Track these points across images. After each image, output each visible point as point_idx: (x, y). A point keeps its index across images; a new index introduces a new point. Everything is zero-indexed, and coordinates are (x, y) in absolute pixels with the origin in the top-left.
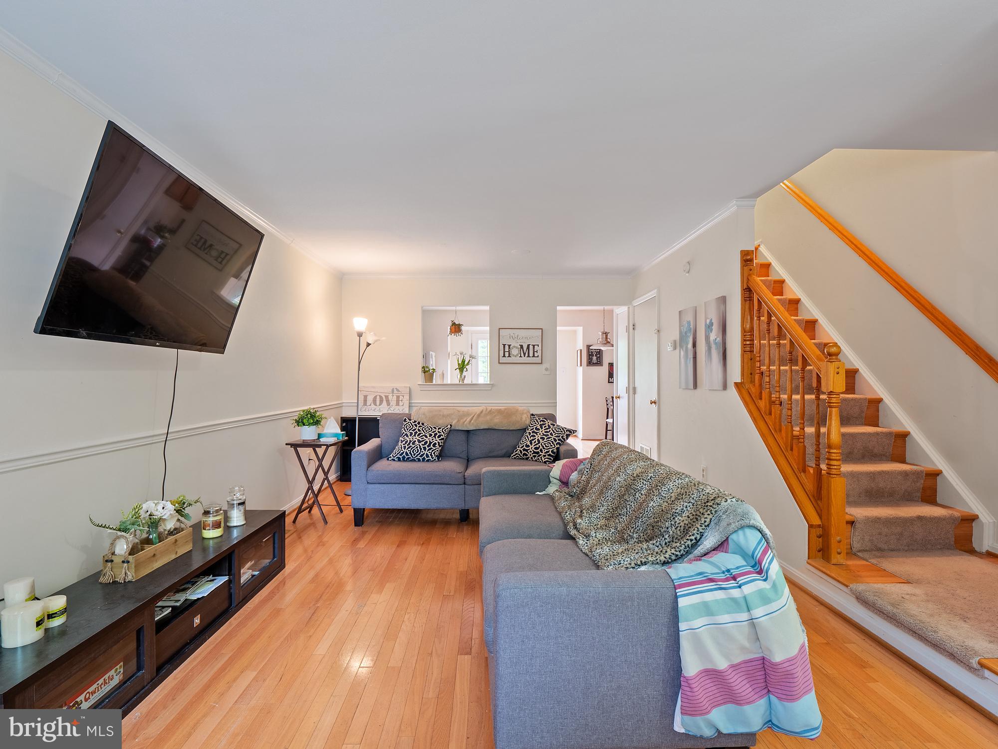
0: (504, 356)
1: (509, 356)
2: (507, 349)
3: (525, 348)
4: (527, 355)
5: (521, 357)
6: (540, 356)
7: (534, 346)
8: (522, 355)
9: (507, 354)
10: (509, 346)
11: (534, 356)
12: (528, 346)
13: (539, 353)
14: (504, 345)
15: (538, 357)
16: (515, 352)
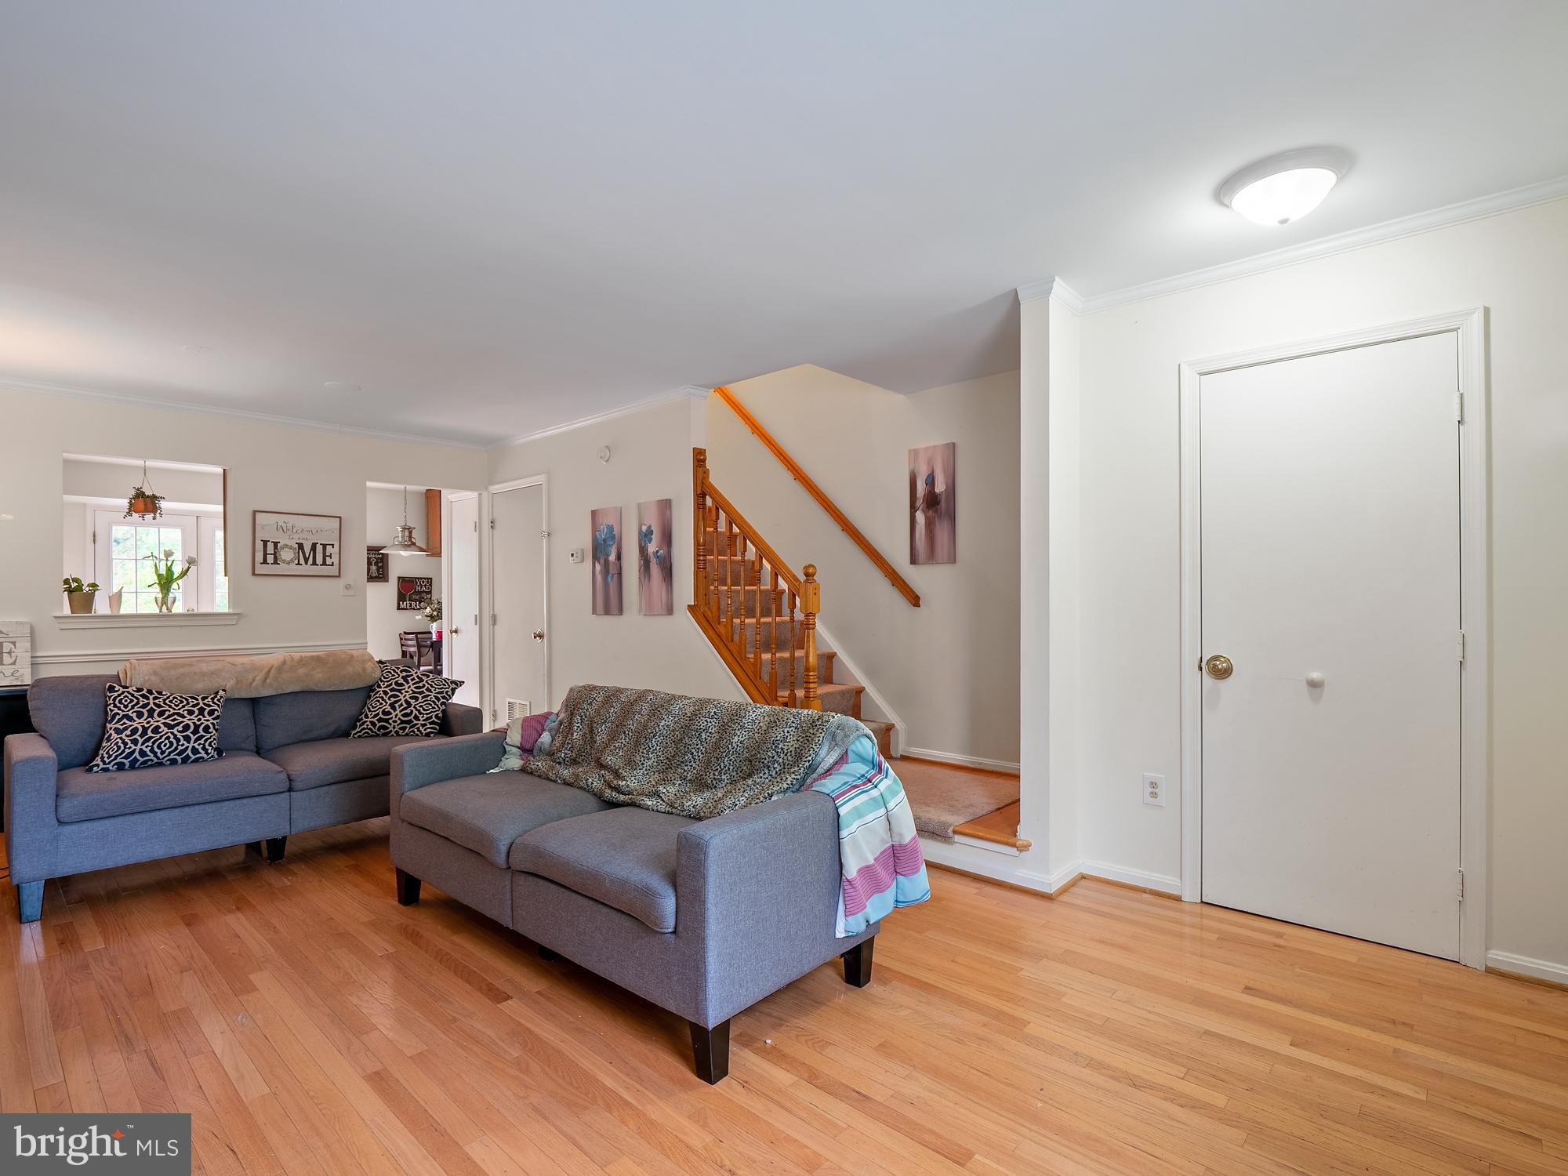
0: (265, 562)
1: (275, 562)
2: (270, 548)
3: (307, 549)
4: (310, 561)
5: (299, 564)
6: (336, 562)
7: (324, 546)
8: (302, 561)
9: (270, 559)
10: (276, 544)
11: (324, 563)
12: (314, 546)
13: (335, 559)
14: (265, 543)
15: (332, 565)
16: (286, 555)
